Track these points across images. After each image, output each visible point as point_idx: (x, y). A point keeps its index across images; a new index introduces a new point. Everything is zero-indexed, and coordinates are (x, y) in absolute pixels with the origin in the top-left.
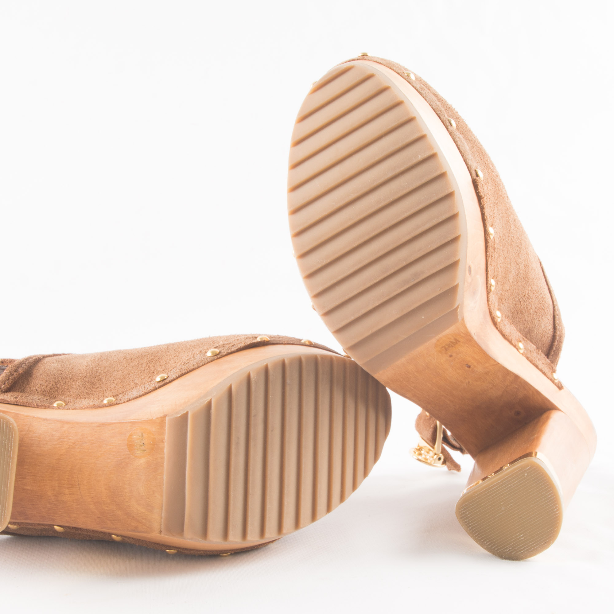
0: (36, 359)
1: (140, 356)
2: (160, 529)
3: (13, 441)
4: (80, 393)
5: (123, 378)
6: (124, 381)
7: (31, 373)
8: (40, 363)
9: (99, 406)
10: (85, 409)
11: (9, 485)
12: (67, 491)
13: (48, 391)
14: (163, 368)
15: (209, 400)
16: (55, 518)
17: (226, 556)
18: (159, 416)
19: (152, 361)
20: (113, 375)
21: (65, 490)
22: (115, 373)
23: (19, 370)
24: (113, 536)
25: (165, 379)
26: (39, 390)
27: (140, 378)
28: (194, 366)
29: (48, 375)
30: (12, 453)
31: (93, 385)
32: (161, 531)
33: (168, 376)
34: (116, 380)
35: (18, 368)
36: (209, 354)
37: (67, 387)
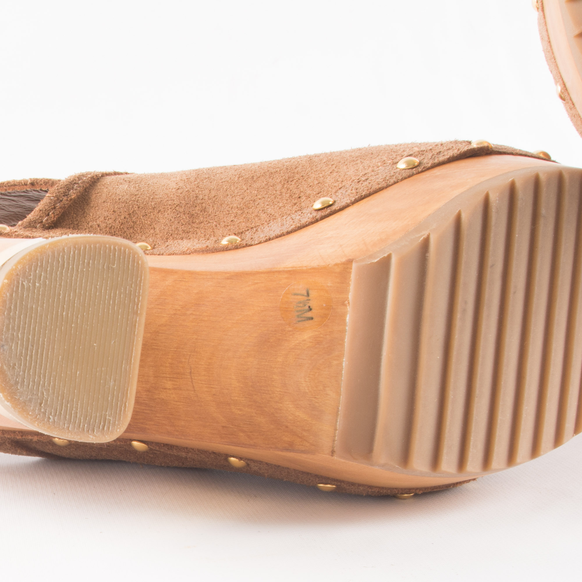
0: (92, 177)
1: (268, 174)
2: (333, 447)
3: (141, 287)
4: (172, 230)
5: (244, 206)
6: (247, 211)
7: (87, 198)
8: (99, 184)
9: (216, 249)
10: (189, 254)
11: (133, 361)
12: (169, 384)
13: (117, 228)
14: (317, 190)
15: (425, 236)
16: (147, 426)
17: (405, 499)
18: (339, 262)
19: (291, 179)
20: (226, 202)
21: (165, 381)
22: (229, 199)
23: (69, 193)
24: (232, 459)
25: (330, 206)
26: (103, 225)
27: (276, 206)
28: (379, 184)
29: (116, 202)
30: (139, 307)
31: (194, 218)
32: (334, 452)
33: (335, 202)
34: (233, 210)
35: (69, 190)
36: (402, 165)
37: (149, 221)
